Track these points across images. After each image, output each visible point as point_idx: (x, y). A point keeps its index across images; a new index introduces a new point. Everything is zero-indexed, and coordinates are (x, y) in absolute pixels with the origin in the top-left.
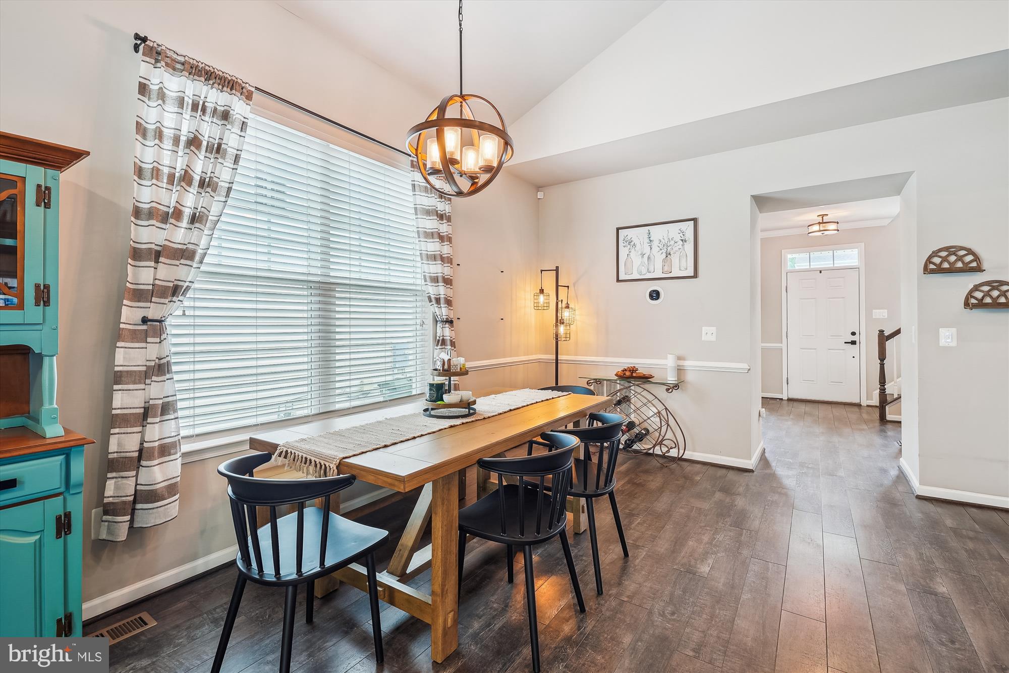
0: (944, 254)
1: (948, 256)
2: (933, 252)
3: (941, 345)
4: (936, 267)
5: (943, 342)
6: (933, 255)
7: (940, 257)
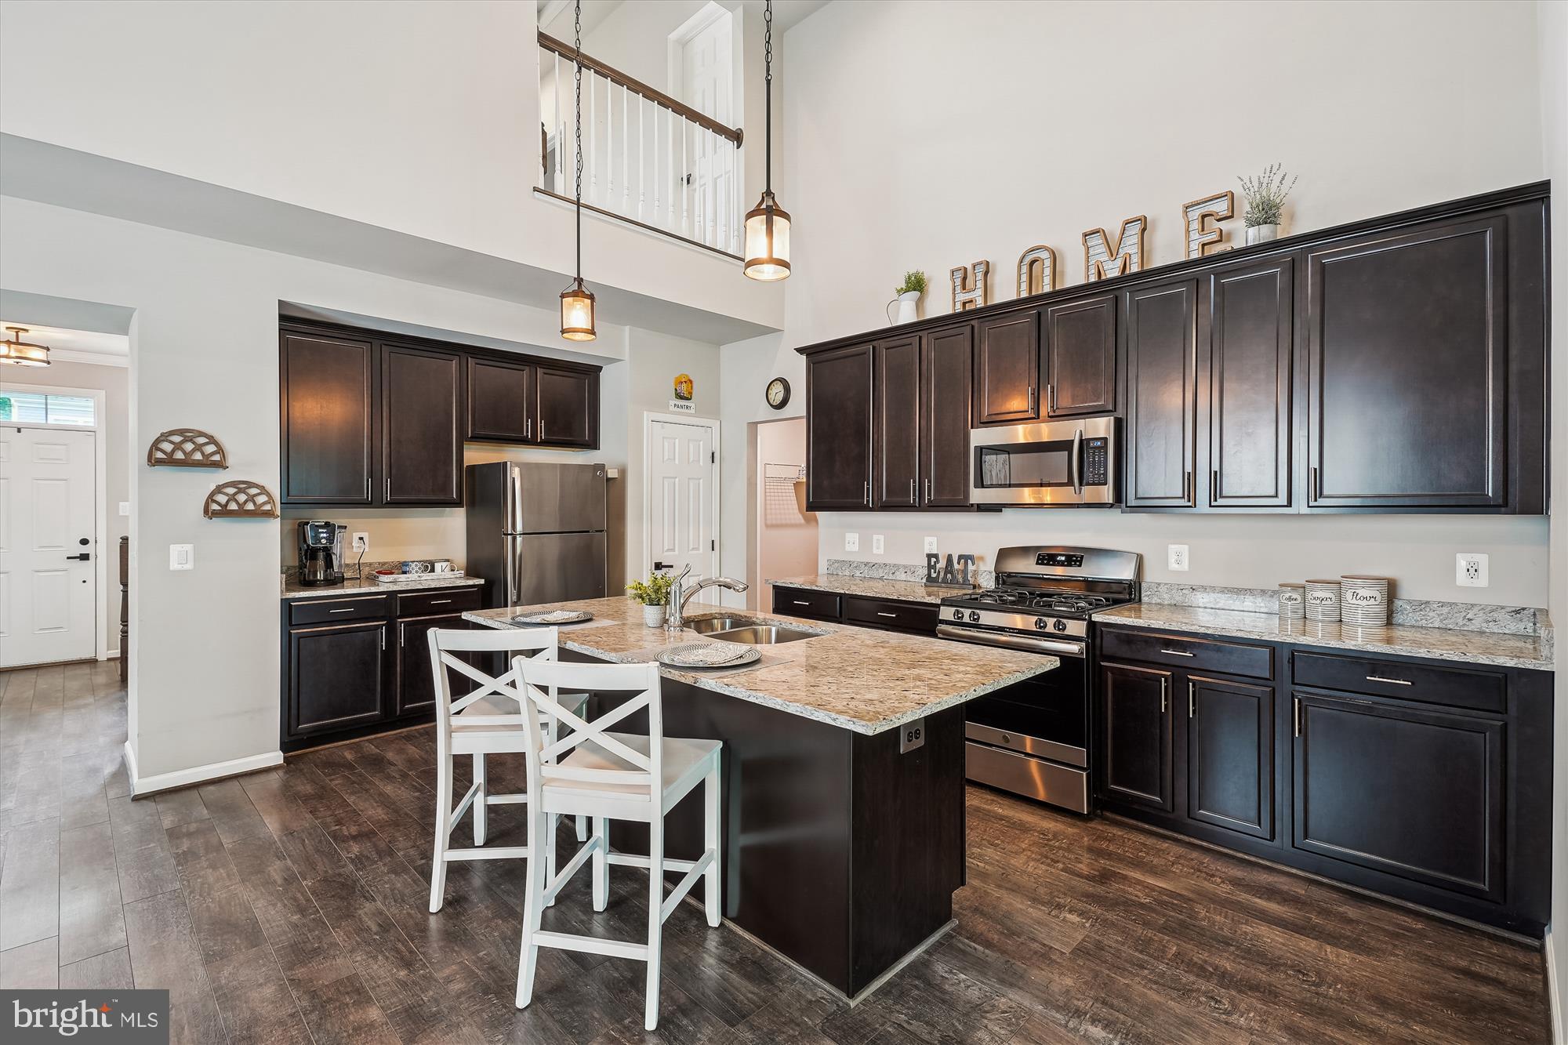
0: (177, 439)
1: (182, 442)
2: (162, 435)
3: (171, 569)
4: (165, 457)
5: (174, 566)
6: (162, 439)
7: (172, 442)
